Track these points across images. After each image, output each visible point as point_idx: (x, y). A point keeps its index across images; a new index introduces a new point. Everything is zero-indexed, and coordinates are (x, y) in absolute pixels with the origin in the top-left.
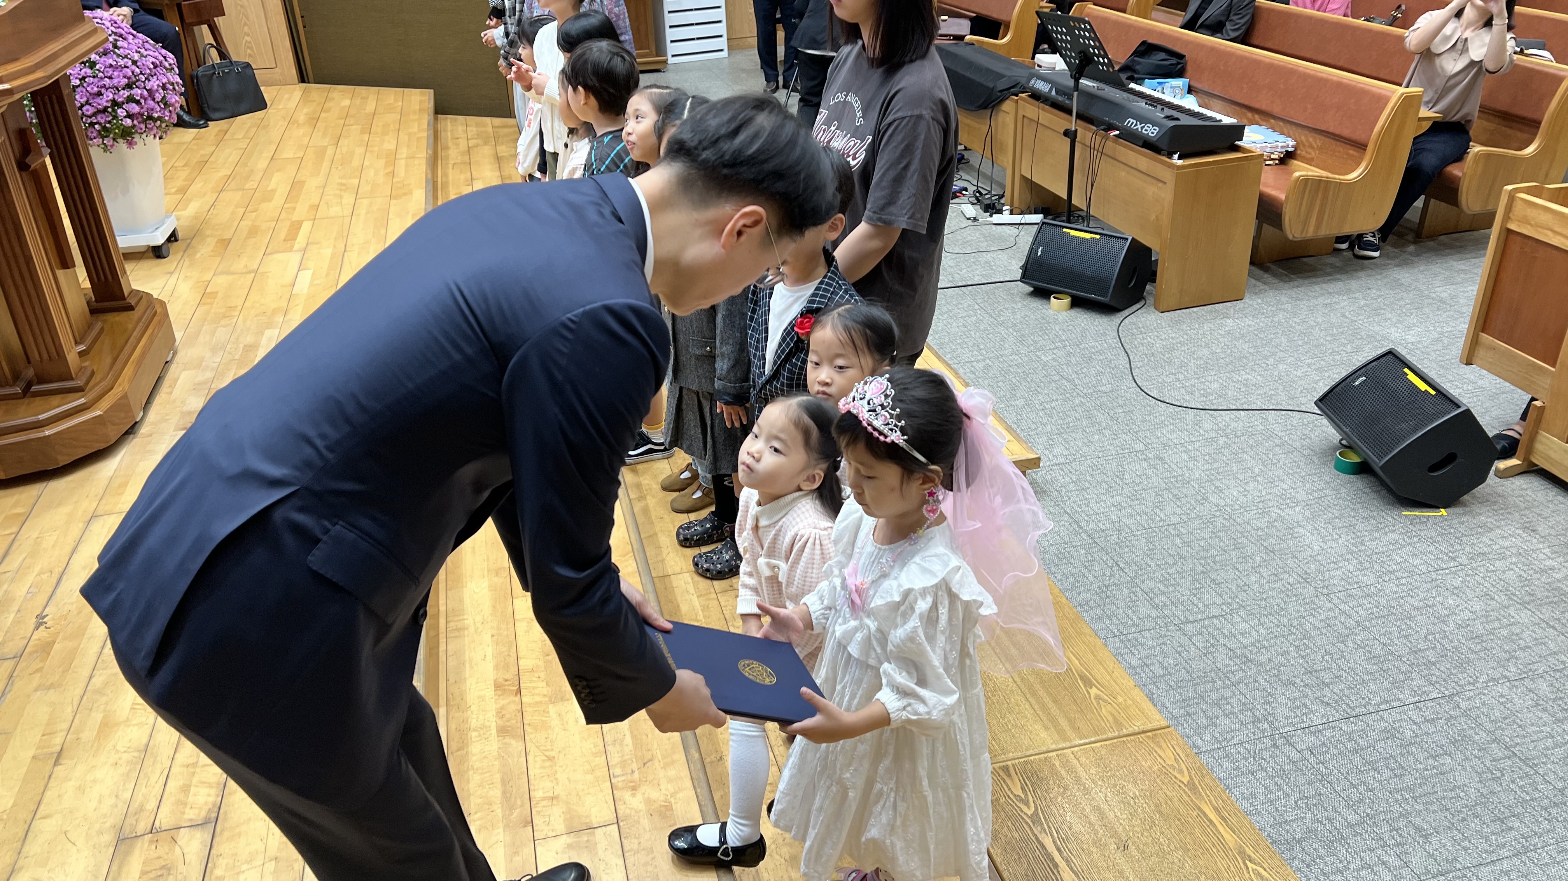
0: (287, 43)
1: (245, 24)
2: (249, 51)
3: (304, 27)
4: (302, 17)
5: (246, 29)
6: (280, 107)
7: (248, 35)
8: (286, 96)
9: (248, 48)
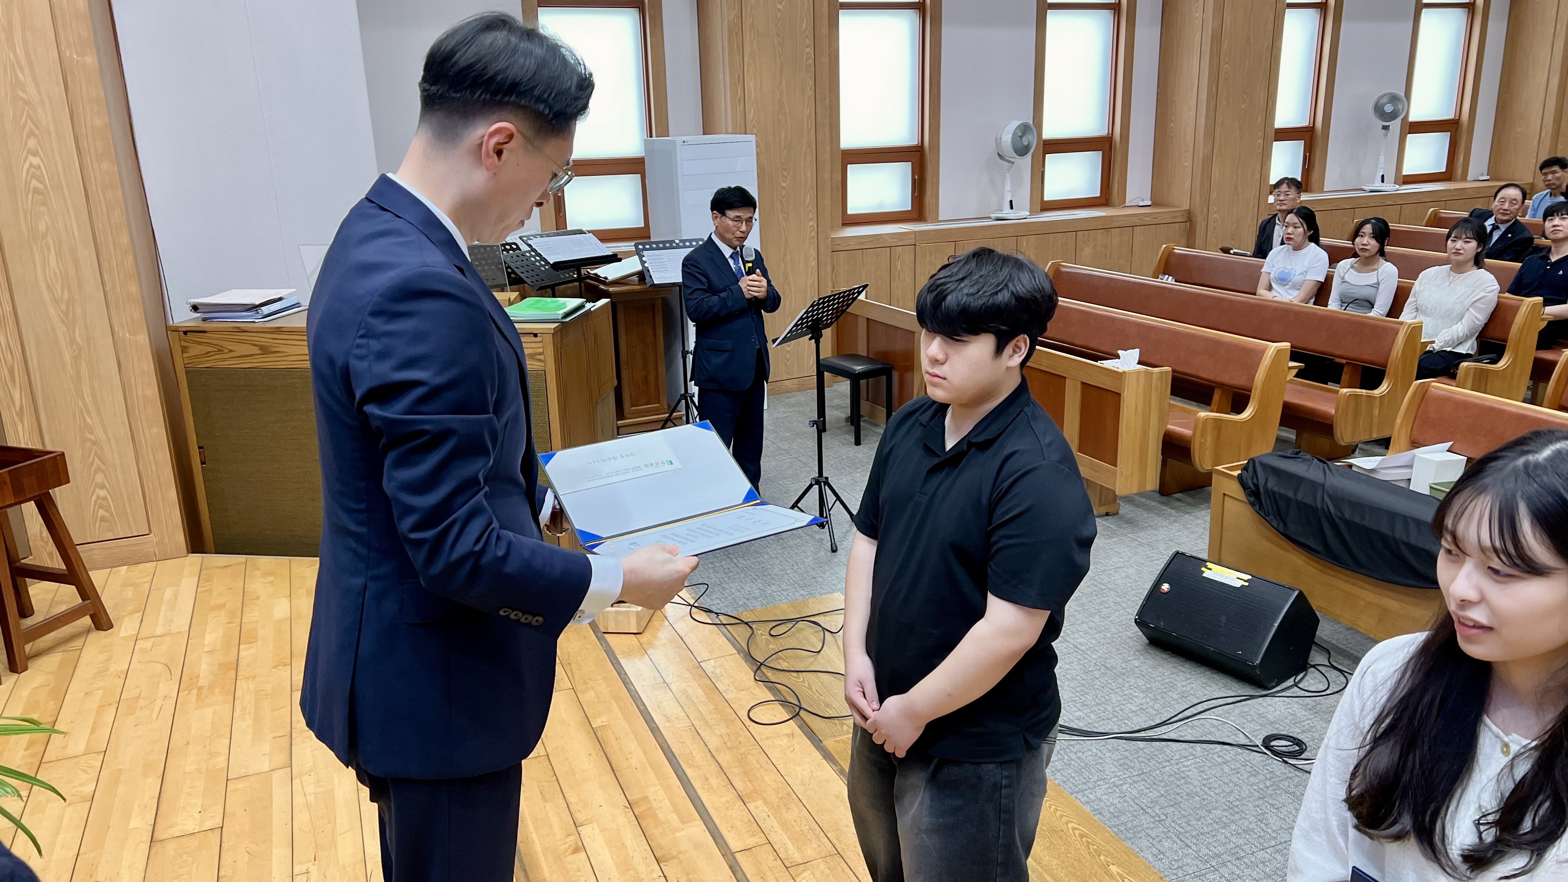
0: (172, 494)
1: (99, 470)
2: (101, 512)
3: (203, 463)
4: (200, 448)
5: (99, 478)
6: (159, 631)
7: (102, 487)
8: (168, 594)
9: (101, 507)
